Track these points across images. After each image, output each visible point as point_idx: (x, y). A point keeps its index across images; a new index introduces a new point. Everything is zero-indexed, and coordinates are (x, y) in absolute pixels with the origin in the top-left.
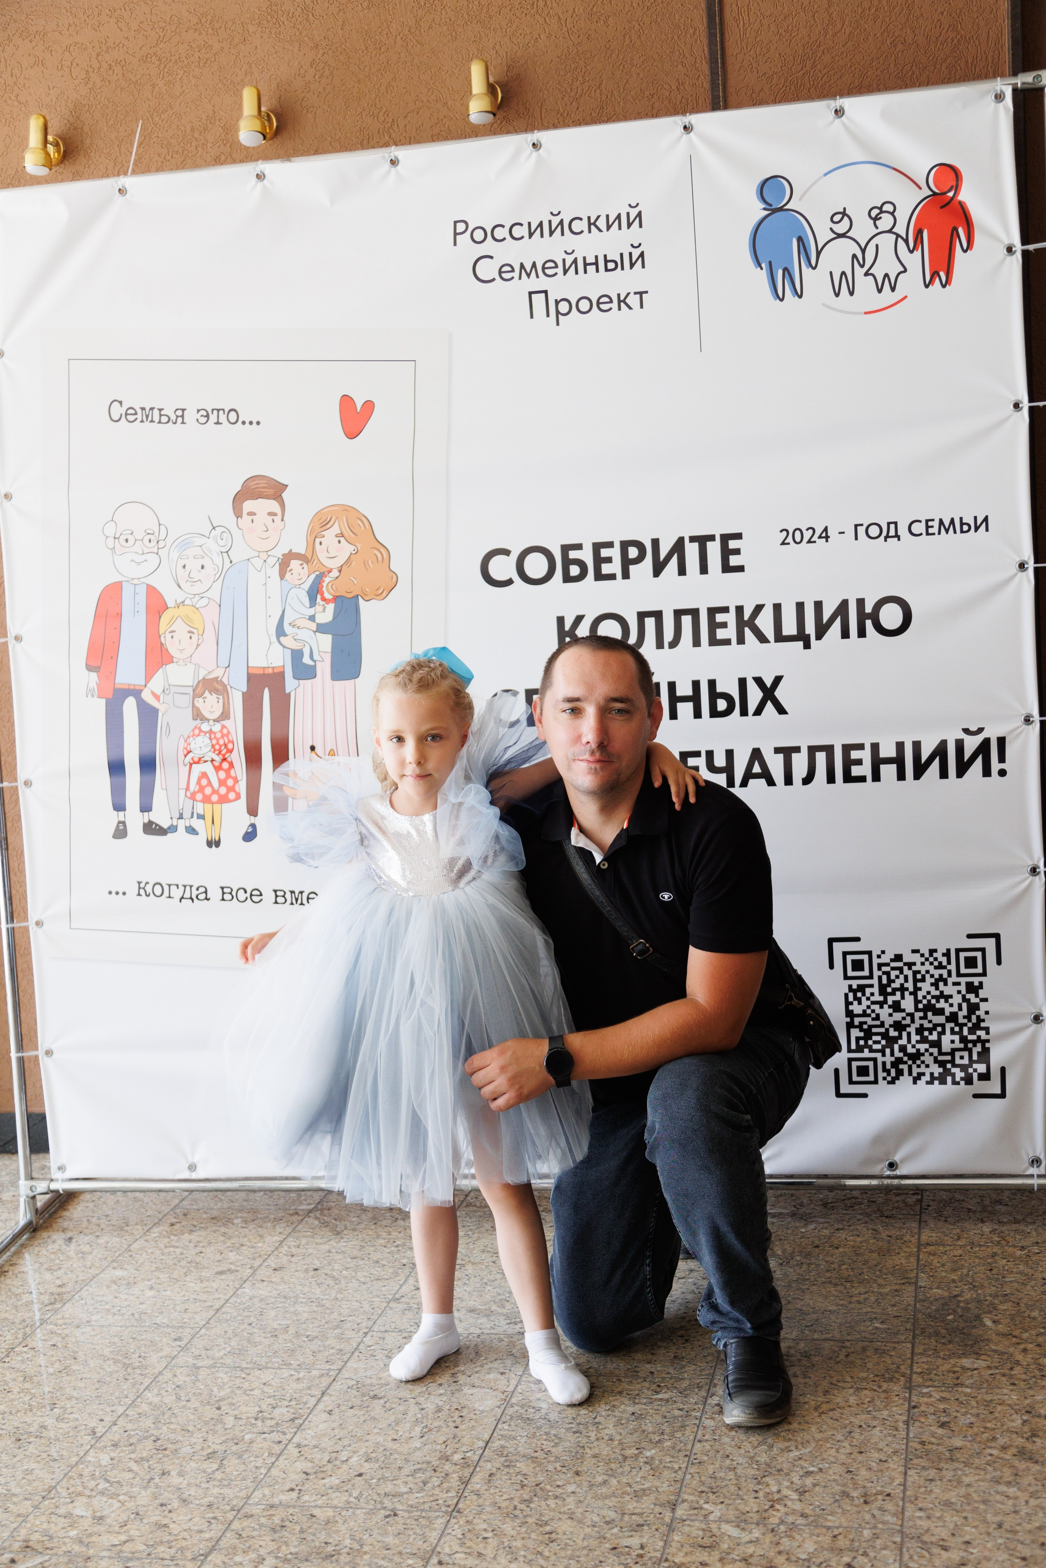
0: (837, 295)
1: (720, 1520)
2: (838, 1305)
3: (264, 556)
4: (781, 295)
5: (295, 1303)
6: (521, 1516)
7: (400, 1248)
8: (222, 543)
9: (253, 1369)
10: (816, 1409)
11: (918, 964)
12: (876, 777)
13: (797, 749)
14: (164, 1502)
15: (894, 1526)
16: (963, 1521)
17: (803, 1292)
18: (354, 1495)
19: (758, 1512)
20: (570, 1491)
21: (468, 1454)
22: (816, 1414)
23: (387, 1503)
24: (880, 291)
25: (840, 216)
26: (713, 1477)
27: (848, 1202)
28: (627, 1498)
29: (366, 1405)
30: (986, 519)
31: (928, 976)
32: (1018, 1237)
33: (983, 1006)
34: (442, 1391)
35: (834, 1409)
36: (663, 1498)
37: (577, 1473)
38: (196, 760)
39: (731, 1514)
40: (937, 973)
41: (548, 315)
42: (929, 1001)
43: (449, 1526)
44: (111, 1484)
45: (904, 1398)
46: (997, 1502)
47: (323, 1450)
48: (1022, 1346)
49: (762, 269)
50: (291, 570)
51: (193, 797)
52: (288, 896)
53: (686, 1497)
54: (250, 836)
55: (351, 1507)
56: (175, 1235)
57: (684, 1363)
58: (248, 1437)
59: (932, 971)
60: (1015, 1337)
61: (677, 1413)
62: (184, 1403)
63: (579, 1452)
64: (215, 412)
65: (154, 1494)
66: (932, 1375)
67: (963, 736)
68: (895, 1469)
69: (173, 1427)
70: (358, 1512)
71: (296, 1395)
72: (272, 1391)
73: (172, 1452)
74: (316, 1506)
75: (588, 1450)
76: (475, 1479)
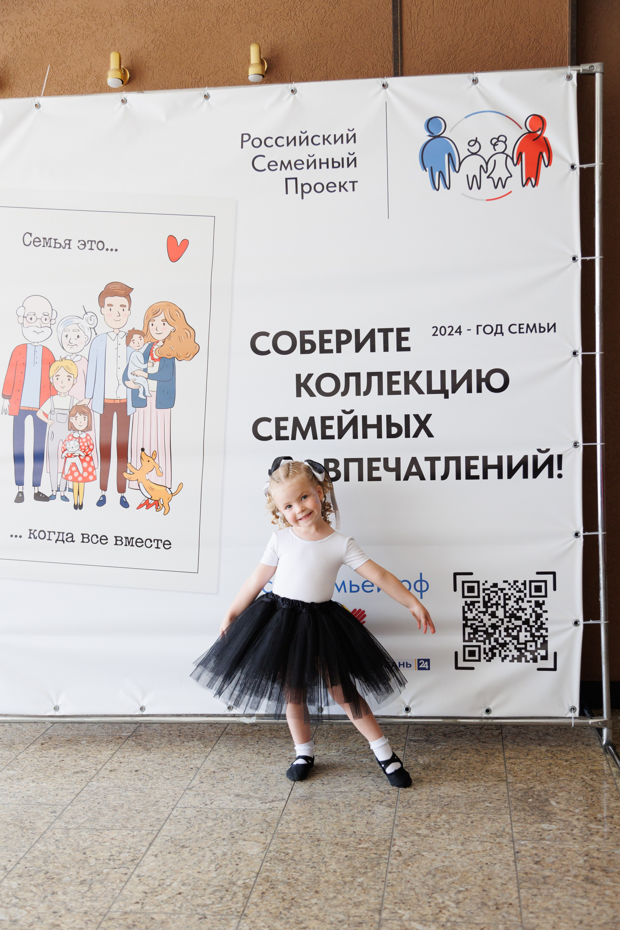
0: (471, 188)
1: (410, 920)
2: (462, 793)
3: (117, 331)
4: (437, 187)
5: (126, 791)
6: (285, 918)
7: (188, 759)
8: (91, 322)
9: (104, 830)
10: (458, 853)
11: (507, 589)
12: (485, 477)
13: (439, 459)
14: (56, 910)
15: (517, 923)
17: (439, 785)
18: (178, 906)
19: (432, 914)
20: (313, 902)
21: (247, 881)
22: (459, 856)
23: (199, 910)
24: (496, 187)
25: (474, 142)
26: (401, 894)
27: (458, 734)
28: (350, 907)
29: (178, 851)
30: (554, 325)
31: (512, 597)
32: (562, 754)
33: (544, 615)
34: (225, 843)
35: (469, 854)
36: (373, 907)
37: (317, 892)
38: (69, 455)
39: (416, 916)
40: (518, 595)
41: (297, 192)
42: (513, 612)
43: (241, 924)
44: (20, 900)
45: (511, 847)
46: (577, 908)
47: (154, 879)
48: (576, 817)
49: (426, 171)
50: (134, 340)
51: (66, 478)
52: (124, 540)
53: (386, 906)
54: (101, 502)
55: (176, 913)
56: (45, 750)
57: (373, 826)
58: (105, 871)
59: (515, 593)
60: (571, 811)
61: (373, 856)
62: (62, 850)
63: (316, 879)
64: (90, 242)
65: (48, 906)
66: (525, 834)
67: (537, 453)
68: (511, 889)
69: (56, 865)
70: (181, 916)
71: (133, 846)
72: (117, 843)
73: (57, 880)
74: (154, 913)
75: (321, 878)
76: (253, 896)
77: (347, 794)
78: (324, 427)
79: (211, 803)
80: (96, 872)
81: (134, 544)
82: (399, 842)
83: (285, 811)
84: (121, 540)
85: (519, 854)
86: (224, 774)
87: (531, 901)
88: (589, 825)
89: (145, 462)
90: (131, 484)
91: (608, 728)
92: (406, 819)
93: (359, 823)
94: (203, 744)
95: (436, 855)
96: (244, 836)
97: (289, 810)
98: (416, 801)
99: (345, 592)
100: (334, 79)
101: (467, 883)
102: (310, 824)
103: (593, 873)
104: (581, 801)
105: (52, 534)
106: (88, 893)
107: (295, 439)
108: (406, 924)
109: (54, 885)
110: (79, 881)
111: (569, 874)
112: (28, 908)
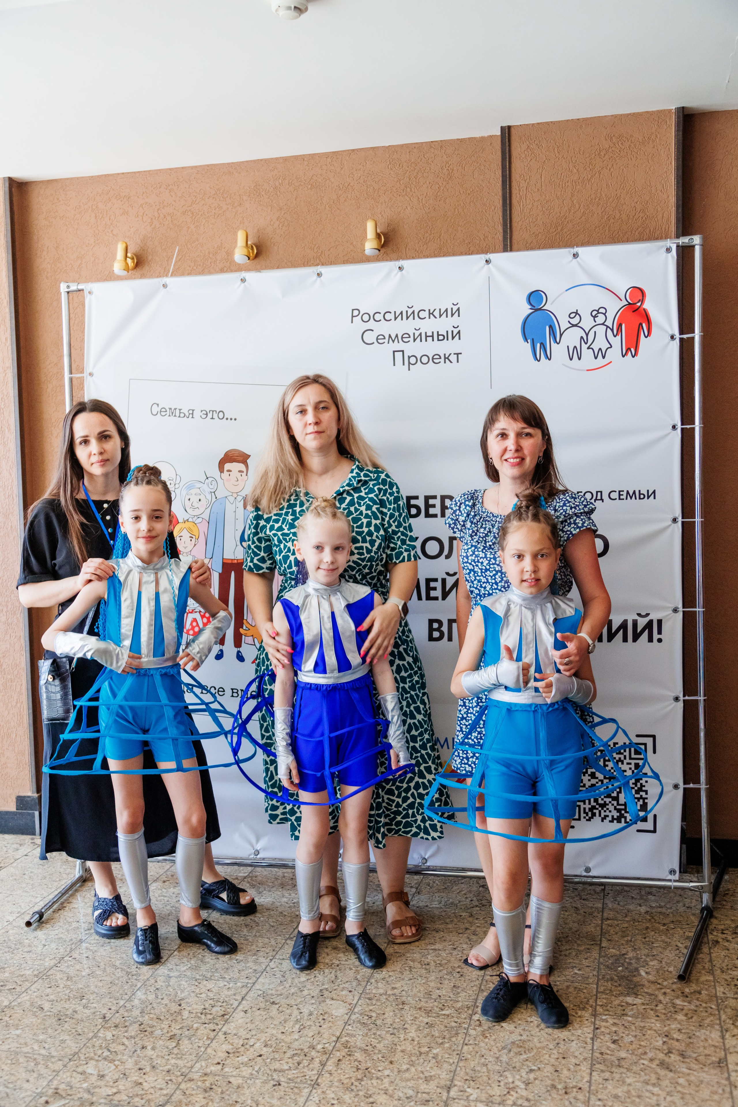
0: (571, 359)
1: (476, 1100)
3: (235, 495)
4: (538, 358)
6: (355, 1090)
8: (211, 487)
10: (538, 1027)
18: (256, 1069)
19: (500, 1096)
20: (386, 1074)
21: (327, 1045)
22: (537, 1030)
24: (596, 358)
25: (574, 314)
26: (473, 1069)
28: (421, 1081)
29: (268, 1008)
30: (654, 492)
33: (644, 778)
34: (313, 1001)
36: (443, 1083)
37: (391, 1062)
38: (190, 611)
39: (484, 1097)
40: (617, 757)
41: (404, 365)
42: (612, 773)
43: (311, 1094)
45: (591, 1022)
47: (239, 1037)
48: (663, 990)
49: (528, 342)
51: (187, 632)
52: (240, 692)
53: (456, 1082)
54: (220, 656)
55: (253, 1078)
57: (459, 991)
58: (195, 1026)
59: (615, 755)
60: (659, 984)
61: (454, 1024)
62: (160, 1000)
63: (392, 1049)
64: (211, 412)
65: (136, 1061)
66: (609, 1007)
67: (637, 617)
68: (584, 1071)
69: (151, 1016)
70: (257, 1081)
71: (227, 999)
72: (212, 995)
73: (150, 1033)
74: (232, 1076)
75: (398, 1047)
76: (329, 1063)
77: (440, 952)
78: (429, 589)
80: (186, 1027)
85: (598, 1031)
87: (601, 1086)
88: (674, 1001)
90: (247, 640)
91: (709, 892)
93: (446, 987)
96: (333, 994)
99: (449, 748)
101: (541, 1062)
102: (398, 985)
103: (670, 1057)
104: (671, 972)
106: (175, 1049)
108: (473, 1104)
109: (145, 1038)
110: (169, 1035)
111: (645, 1057)
112: (117, 1063)
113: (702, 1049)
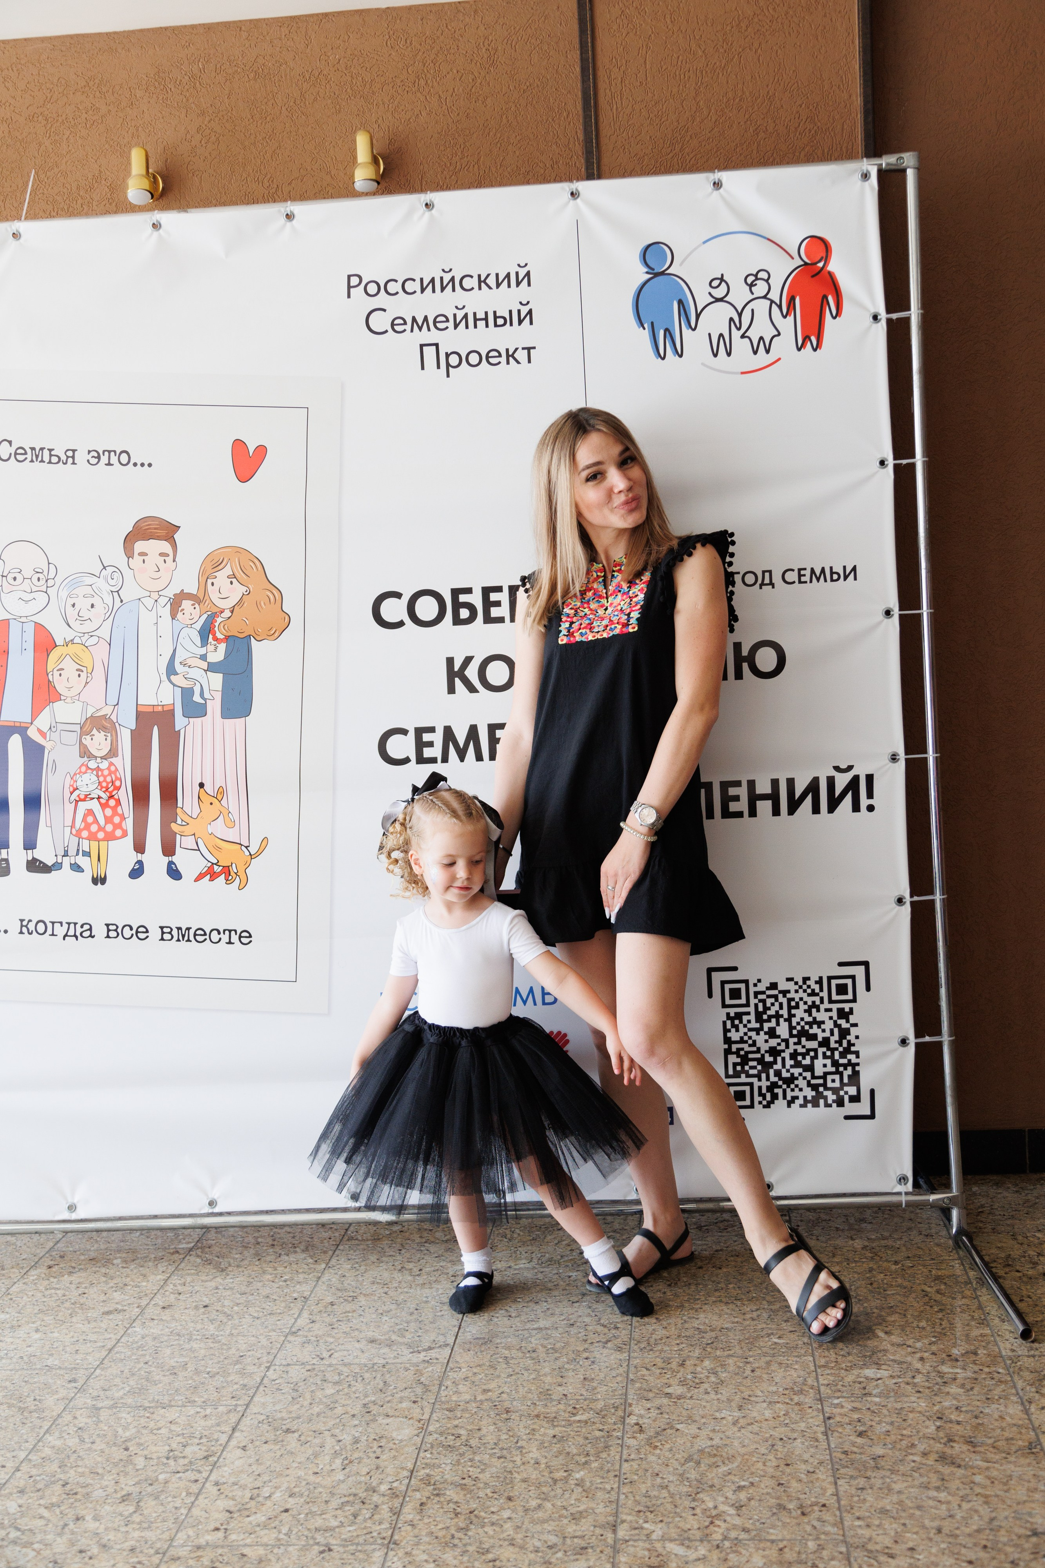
0: (715, 355)
1: (663, 1539)
2: (733, 1323)
3: (155, 596)
4: (662, 354)
5: (190, 1340)
6: (460, 1544)
7: (288, 1283)
8: (112, 582)
9: (157, 1407)
10: (734, 1424)
11: (793, 992)
12: (753, 813)
14: (83, 1548)
15: (837, 1537)
16: (902, 1527)
17: (696, 1311)
18: (284, 1532)
19: (699, 1529)
20: (505, 1516)
21: (395, 1485)
22: (736, 1429)
23: (319, 1538)
24: (755, 352)
25: (718, 282)
26: (647, 1496)
27: (721, 1225)
28: (565, 1521)
29: (280, 1439)
30: (854, 569)
31: (801, 1003)
32: (889, 1252)
33: (853, 1031)
34: (357, 1422)
35: (752, 1424)
36: (602, 1519)
37: (510, 1499)
38: (82, 797)
39: (673, 1533)
40: (810, 1000)
41: (439, 367)
42: (803, 1027)
43: (388, 1559)
44: (23, 1532)
45: (818, 1410)
46: (932, 1508)
47: (243, 1487)
48: (918, 1355)
49: (644, 329)
50: (183, 610)
51: (78, 834)
52: (175, 932)
53: (624, 1517)
54: (137, 872)
55: (282, 1545)
56: (55, 1278)
57: (595, 1384)
58: (162, 1477)
59: (806, 998)
60: (910, 1346)
61: (598, 1434)
62: (89, 1445)
63: (507, 1477)
64: (106, 453)
65: (70, 1540)
66: (839, 1387)
67: (833, 773)
68: (824, 1480)
69: (80, 1470)
70: (291, 1549)
71: (206, 1433)
72: (179, 1429)
73: (84, 1496)
74: (245, 1545)
75: (516, 1475)
76: (406, 1510)
77: (549, 1332)
79: (330, 1356)
80: (146, 1480)
81: (192, 938)
82: (637, 1409)
83: (451, 1365)
84: (170, 933)
85: (831, 1421)
86: (349, 1307)
87: (856, 1499)
88: (939, 1368)
89: (205, 806)
90: (184, 842)
91: (959, 1208)
92: (647, 1369)
93: (572, 1381)
94: (311, 1257)
95: (699, 1428)
96: (387, 1409)
97: (457, 1362)
98: (661, 1339)
99: (535, 1004)
100: (491, 185)
101: (752, 1473)
102: (492, 1385)
103: (952, 1447)
104: (924, 1328)
105: (57, 926)
106: (135, 1515)
107: (447, 761)
108: (658, 1546)
109: (77, 1504)
110: (119, 1495)
111: (913, 1451)
112: (36, 1546)
113: (999, 1431)
